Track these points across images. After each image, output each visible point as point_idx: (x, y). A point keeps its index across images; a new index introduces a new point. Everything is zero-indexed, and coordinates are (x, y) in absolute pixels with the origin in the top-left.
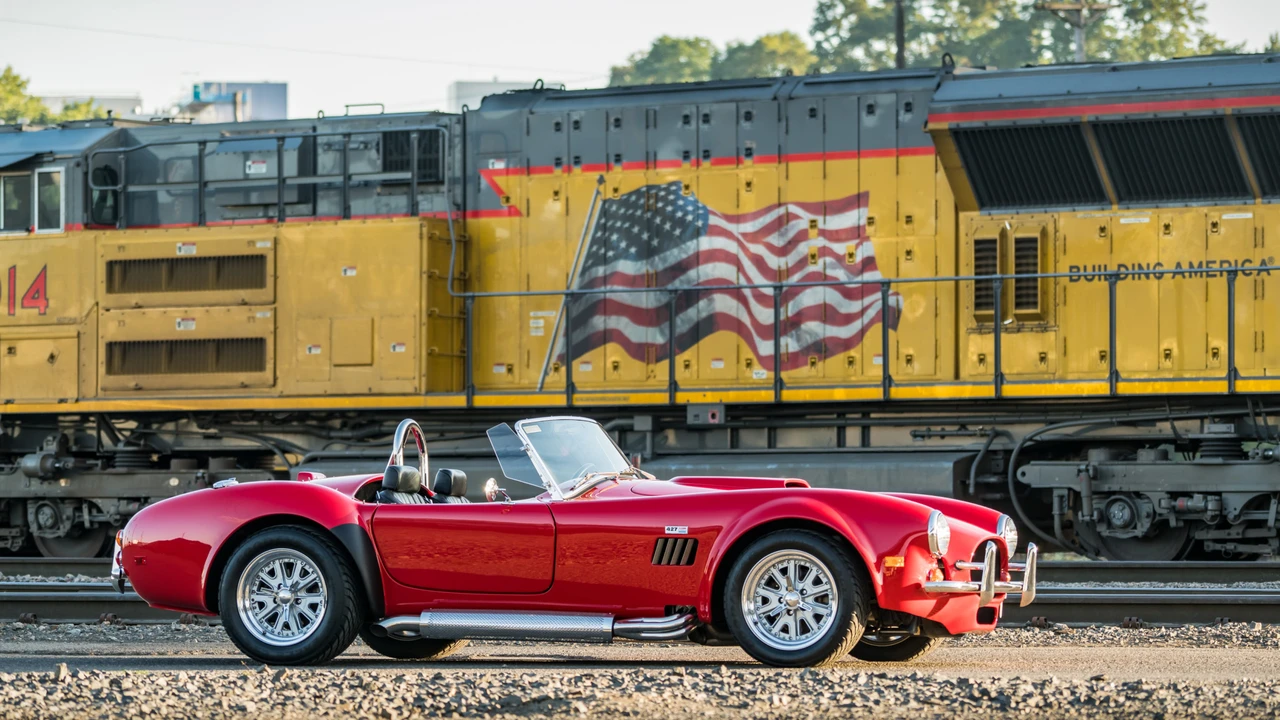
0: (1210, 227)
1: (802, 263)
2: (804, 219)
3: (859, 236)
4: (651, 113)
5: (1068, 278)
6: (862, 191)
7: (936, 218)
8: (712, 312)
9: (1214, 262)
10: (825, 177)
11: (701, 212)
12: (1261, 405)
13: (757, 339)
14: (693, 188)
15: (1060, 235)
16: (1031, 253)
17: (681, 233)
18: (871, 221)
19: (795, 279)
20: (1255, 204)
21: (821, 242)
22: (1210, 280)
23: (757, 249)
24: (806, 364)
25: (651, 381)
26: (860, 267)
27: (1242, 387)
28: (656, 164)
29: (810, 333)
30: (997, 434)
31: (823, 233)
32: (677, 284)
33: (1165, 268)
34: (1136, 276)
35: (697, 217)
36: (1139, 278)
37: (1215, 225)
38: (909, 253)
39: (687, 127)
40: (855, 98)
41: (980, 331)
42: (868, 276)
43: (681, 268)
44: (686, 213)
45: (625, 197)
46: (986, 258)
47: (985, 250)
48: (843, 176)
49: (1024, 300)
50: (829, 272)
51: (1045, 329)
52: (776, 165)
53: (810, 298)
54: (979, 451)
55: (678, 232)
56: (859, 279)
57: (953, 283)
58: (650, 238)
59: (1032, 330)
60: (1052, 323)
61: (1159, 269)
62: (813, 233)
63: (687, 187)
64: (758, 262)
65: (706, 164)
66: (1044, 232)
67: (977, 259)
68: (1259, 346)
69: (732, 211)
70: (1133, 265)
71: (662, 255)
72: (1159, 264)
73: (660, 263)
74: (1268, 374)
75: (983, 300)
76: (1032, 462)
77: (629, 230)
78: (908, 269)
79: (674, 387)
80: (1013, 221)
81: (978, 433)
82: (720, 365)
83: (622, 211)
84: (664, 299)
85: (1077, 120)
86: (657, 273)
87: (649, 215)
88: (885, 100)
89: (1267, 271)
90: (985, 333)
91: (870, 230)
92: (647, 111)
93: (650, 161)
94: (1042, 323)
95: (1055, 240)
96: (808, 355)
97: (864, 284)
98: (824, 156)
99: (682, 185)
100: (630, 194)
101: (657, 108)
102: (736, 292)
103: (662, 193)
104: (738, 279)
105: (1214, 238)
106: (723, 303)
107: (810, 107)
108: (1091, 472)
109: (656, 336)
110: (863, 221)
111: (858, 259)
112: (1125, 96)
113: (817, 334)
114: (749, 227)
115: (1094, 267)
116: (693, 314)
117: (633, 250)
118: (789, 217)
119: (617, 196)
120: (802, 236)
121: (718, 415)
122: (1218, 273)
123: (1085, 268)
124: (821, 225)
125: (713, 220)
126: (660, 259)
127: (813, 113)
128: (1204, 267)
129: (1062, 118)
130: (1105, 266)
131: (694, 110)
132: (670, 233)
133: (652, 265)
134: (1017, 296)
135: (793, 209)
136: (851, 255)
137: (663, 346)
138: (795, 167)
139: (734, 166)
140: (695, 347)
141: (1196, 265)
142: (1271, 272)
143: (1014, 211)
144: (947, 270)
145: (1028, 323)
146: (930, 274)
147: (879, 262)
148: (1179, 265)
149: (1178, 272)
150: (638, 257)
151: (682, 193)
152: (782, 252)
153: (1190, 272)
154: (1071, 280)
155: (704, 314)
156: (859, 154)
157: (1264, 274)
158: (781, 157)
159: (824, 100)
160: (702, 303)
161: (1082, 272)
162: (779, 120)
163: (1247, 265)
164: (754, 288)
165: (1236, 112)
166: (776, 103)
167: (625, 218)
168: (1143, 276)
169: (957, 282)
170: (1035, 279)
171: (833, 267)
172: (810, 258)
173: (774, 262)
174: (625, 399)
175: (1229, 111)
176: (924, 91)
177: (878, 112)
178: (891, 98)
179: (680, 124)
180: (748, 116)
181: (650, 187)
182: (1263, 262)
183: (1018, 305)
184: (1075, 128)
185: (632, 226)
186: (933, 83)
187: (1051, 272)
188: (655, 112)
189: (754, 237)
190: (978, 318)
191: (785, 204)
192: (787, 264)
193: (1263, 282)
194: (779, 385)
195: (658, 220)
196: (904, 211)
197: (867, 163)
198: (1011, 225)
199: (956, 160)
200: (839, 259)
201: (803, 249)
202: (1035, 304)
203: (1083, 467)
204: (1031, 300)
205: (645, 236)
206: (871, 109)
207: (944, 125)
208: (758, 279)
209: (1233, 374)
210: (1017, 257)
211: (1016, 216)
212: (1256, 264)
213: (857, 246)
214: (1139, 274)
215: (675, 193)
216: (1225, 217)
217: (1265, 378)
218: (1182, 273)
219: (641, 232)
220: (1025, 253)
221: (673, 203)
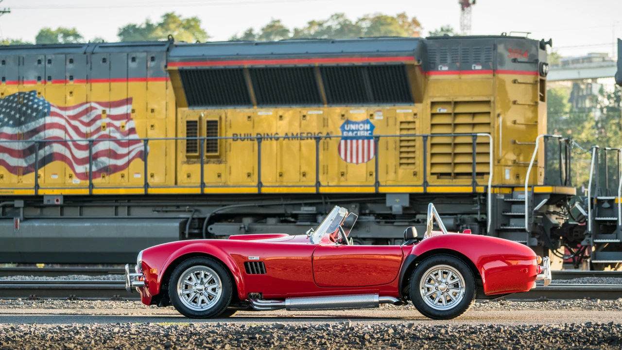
0: (302, 117)
1: (98, 130)
2: (99, 110)
3: (127, 118)
4: (21, 59)
5: (232, 140)
6: (129, 97)
7: (166, 110)
8: (52, 152)
9: (304, 133)
10: (110, 90)
11: (46, 105)
12: (328, 198)
13: (75, 165)
14: (43, 94)
15: (229, 119)
16: (214, 127)
17: (36, 115)
18: (133, 111)
19: (95, 137)
20: (323, 107)
21: (108, 120)
22: (303, 142)
23: (75, 123)
24: (100, 176)
25: (20, 184)
26: (128, 132)
27: (322, 190)
28: (23, 83)
29: (102, 163)
30: (196, 211)
31: (109, 116)
32: (34, 138)
33: (280, 135)
34: (266, 139)
35: (44, 108)
36: (267, 140)
37: (304, 116)
38: (152, 126)
39: (40, 65)
40: (126, 54)
41: (188, 162)
42: (132, 137)
43: (36, 131)
44: (39, 106)
45: (7, 97)
46: (191, 129)
47: (192, 126)
48: (119, 91)
49: (210, 149)
50: (112, 134)
51: (220, 162)
52: (85, 84)
53: (102, 146)
54: (188, 218)
55: (34, 114)
56: (127, 138)
57: (174, 141)
58: (20, 117)
59: (214, 163)
60: (224, 160)
61: (277, 136)
62: (104, 116)
63: (39, 93)
64: (76, 129)
65: (49, 83)
66: (220, 118)
67: (187, 130)
68: (326, 171)
69: (63, 105)
70: (264, 134)
71: (26, 125)
72: (277, 134)
73: (25, 129)
74: (330, 184)
75: (190, 149)
76: (216, 224)
77: (9, 113)
78: (151, 134)
79: (37, 187)
80: (205, 113)
81: (187, 210)
82: (56, 177)
83: (6, 104)
84: (27, 146)
85: (242, 67)
86: (23, 134)
87: (20, 106)
88: (141, 55)
89: (330, 138)
90: (190, 164)
91: (133, 115)
92: (19, 58)
93: (19, 81)
94: (219, 159)
95: (226, 121)
96: (101, 173)
97: (129, 140)
98: (110, 80)
99: (37, 92)
100: (10, 96)
101: (24, 56)
102: (64, 143)
103: (27, 96)
104: (65, 137)
105: (304, 122)
106: (57, 148)
107: (103, 57)
108: (246, 228)
109: (22, 163)
110: (129, 111)
111: (127, 128)
112: (266, 57)
113: (105, 163)
114: (71, 113)
115: (245, 135)
116: (42, 153)
117: (11, 122)
118: (92, 108)
119: (3, 97)
120: (98, 117)
121: (60, 200)
122: (306, 139)
123: (240, 135)
124: (108, 112)
125: (53, 109)
126: (25, 127)
127: (104, 60)
128: (299, 135)
129: (234, 65)
130: (250, 135)
131: (43, 57)
132: (30, 115)
133: (21, 129)
134: (208, 147)
135: (94, 105)
136: (123, 127)
137: (27, 168)
138: (95, 85)
139: (64, 84)
140: (43, 168)
141: (295, 134)
142: (332, 138)
143: (206, 108)
144: (172, 135)
145: (212, 160)
146: (163, 137)
147: (137, 130)
148: (286, 134)
149: (286, 137)
150: (14, 125)
151: (37, 96)
152: (88, 124)
153: (292, 138)
154: (234, 140)
155: (48, 153)
156: (127, 80)
157: (328, 139)
158: (88, 80)
159: (110, 55)
160: (47, 148)
161: (239, 136)
162: (87, 63)
163: (320, 135)
164: (74, 141)
165: (320, 65)
166: (85, 55)
167: (7, 107)
168: (269, 139)
169: (176, 140)
170: (216, 140)
171: (114, 132)
172: (102, 128)
173: (84, 129)
174: (12, 192)
175: (317, 64)
176: (161, 52)
177: (137, 60)
178: (144, 54)
179: (36, 63)
180: (71, 61)
181: (20, 93)
182: (328, 134)
183: (208, 151)
184: (241, 71)
185: (11, 111)
186: (165, 48)
187: (223, 136)
188: (23, 58)
189: (74, 117)
190: (188, 157)
191: (90, 102)
192: (90, 130)
193: (328, 143)
194: (91, 186)
195: (24, 109)
196: (150, 107)
197: (132, 84)
198: (204, 115)
199: (180, 83)
200: (117, 128)
201: (99, 123)
202: (216, 151)
203: (242, 226)
204: (214, 149)
205: (18, 116)
206: (134, 59)
207: (175, 68)
208: (76, 137)
209: (318, 184)
210: (208, 129)
211: (206, 111)
212: (324, 134)
213: (126, 122)
214: (267, 138)
215: (33, 96)
216: (310, 113)
217: (328, 186)
218: (288, 138)
219: (15, 114)
220: (211, 127)
221: (32, 101)
